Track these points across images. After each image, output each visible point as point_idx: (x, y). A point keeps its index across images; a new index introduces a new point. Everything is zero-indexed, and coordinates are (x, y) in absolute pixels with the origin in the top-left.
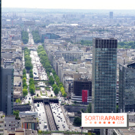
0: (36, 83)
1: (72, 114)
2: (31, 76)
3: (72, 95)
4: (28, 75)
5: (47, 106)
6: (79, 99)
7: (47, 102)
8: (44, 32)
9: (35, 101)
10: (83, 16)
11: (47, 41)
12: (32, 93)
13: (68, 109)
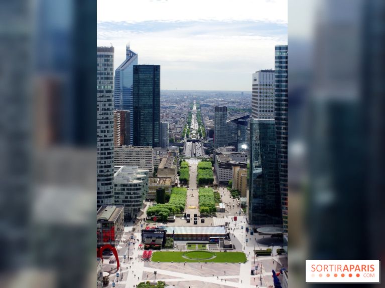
0: (191, 131)
1: (206, 148)
2: (189, 128)
3: (208, 137)
4: (187, 127)
5: (194, 144)
6: (211, 140)
7: (194, 142)
8: (202, 103)
9: (188, 141)
10: (227, 95)
11: (202, 108)
12: (187, 136)
13: (205, 145)
